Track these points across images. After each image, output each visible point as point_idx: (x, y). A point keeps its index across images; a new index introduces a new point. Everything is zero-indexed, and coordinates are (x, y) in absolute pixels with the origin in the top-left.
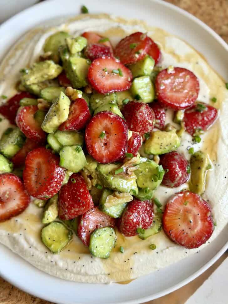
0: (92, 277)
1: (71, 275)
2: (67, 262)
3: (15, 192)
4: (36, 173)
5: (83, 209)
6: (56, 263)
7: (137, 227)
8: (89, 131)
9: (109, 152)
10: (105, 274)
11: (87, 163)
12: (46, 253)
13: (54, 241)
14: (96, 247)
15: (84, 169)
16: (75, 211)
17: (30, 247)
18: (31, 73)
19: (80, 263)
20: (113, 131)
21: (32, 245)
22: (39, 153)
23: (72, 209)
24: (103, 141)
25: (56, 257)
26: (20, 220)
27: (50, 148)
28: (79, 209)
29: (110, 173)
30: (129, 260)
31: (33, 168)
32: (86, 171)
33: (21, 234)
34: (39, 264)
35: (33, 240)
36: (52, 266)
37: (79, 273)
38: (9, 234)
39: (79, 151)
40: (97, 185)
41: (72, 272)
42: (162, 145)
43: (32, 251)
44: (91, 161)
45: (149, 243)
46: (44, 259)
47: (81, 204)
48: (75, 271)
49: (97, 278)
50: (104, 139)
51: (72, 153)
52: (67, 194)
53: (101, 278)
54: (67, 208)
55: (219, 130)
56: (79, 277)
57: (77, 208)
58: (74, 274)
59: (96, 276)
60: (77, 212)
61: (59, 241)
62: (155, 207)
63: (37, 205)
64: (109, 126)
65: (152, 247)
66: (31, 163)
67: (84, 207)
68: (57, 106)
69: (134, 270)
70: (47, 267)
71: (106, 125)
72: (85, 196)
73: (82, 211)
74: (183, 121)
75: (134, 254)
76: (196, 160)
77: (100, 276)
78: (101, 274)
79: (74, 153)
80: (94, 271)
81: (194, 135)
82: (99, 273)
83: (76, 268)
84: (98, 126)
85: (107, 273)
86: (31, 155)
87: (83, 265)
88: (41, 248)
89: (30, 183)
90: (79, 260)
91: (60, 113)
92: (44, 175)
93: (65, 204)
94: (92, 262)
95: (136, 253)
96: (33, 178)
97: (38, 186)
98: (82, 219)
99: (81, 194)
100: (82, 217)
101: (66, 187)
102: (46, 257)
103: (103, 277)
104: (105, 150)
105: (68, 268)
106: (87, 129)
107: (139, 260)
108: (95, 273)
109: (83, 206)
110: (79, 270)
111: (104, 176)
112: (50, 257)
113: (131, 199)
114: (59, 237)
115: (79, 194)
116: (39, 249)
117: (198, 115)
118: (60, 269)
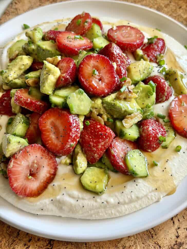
0: (143, 199)
1: (125, 207)
2: (116, 196)
3: (42, 158)
4: (53, 131)
5: (108, 140)
6: (107, 202)
7: (158, 137)
8: (82, 75)
9: (106, 83)
10: (153, 191)
11: (92, 101)
12: (94, 197)
13: (96, 182)
14: (135, 166)
15: (92, 109)
16: (102, 146)
17: (77, 201)
18: (8, 71)
19: (127, 190)
20: (101, 67)
21: (79, 198)
22: (48, 114)
23: (98, 145)
24: (98, 77)
25: (104, 197)
26: (56, 183)
27: (56, 105)
28: (105, 142)
29: (115, 99)
30: (165, 168)
31: (48, 129)
32: (94, 111)
33: (63, 194)
34: (92, 212)
35: (76, 193)
36: (105, 207)
37: (131, 201)
38: (52, 200)
39: (82, 93)
40: (108, 119)
41: (125, 203)
42: (140, 71)
43: (81, 203)
44: (95, 99)
45: (173, 149)
46: (95, 204)
47: (104, 137)
48: (127, 201)
49: (148, 198)
50: (98, 76)
51: (77, 97)
52: (87, 136)
53: (152, 195)
54: (94, 146)
55: (172, 53)
56: (132, 205)
57: (102, 141)
58: (127, 204)
59: (146, 196)
60: (104, 145)
61: (101, 181)
62: (161, 120)
63: (66, 164)
64: (96, 64)
65: (177, 150)
66: (45, 127)
67: (108, 138)
68: (46, 69)
69: (174, 175)
70: (100, 210)
71: (94, 64)
72: (104, 129)
73: (107, 142)
74: (144, 54)
75: (167, 162)
76: (170, 76)
77: (150, 194)
78: (150, 192)
79: (79, 96)
80: (142, 191)
81: (158, 61)
82: (148, 191)
83: (126, 197)
84: (88, 68)
85: (154, 189)
86: (41, 120)
87: (131, 191)
88: (87, 196)
89: (52, 142)
90: (125, 189)
91: (52, 72)
92: (61, 128)
93: (90, 145)
94: (137, 185)
95: (168, 160)
96: (53, 136)
97: (61, 139)
98: (111, 149)
99: (100, 129)
100: (110, 148)
101: (84, 132)
102: (96, 201)
103: (153, 194)
104: (102, 83)
105: (120, 201)
106: (80, 74)
107: (174, 165)
108: (145, 194)
109: (106, 138)
110: (130, 197)
111: (112, 103)
112: (99, 199)
113: (141, 117)
114: (98, 177)
115: (98, 130)
116: (86, 198)
117: (153, 45)
118: (114, 206)
